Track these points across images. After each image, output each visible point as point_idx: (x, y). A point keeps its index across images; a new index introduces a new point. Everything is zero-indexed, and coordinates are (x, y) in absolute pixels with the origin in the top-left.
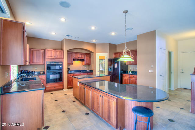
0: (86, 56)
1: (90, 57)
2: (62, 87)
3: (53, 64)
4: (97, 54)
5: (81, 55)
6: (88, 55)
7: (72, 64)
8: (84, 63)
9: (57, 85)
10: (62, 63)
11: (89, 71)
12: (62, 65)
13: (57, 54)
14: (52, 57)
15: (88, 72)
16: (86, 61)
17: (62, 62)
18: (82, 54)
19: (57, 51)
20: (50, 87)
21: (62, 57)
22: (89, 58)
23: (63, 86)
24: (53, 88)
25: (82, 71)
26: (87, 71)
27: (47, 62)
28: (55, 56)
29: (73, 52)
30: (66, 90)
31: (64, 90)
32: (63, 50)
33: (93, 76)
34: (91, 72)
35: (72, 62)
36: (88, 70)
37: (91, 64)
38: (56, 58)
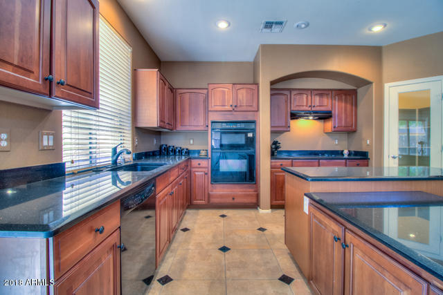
0: (340, 100)
1: (355, 104)
2: (254, 201)
3: (228, 127)
4: (387, 86)
5: (317, 99)
6: (346, 95)
7: (287, 128)
8: (329, 125)
9: (239, 191)
10: (255, 126)
11: (349, 155)
12: (253, 131)
13: (240, 96)
14: (224, 106)
15: (346, 156)
16: (340, 119)
17: (253, 122)
18: (322, 93)
19: (239, 86)
20: (221, 196)
21: (255, 105)
22: (349, 106)
23: (258, 196)
24: (229, 200)
25: (323, 153)
26: (343, 155)
27: (212, 122)
28: (234, 105)
29: (290, 90)
30: (265, 212)
31: (261, 211)
32: (257, 84)
33: (368, 175)
34: (361, 157)
35: (287, 122)
36: (346, 152)
37: (359, 128)
38: (235, 108)
